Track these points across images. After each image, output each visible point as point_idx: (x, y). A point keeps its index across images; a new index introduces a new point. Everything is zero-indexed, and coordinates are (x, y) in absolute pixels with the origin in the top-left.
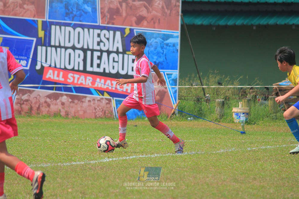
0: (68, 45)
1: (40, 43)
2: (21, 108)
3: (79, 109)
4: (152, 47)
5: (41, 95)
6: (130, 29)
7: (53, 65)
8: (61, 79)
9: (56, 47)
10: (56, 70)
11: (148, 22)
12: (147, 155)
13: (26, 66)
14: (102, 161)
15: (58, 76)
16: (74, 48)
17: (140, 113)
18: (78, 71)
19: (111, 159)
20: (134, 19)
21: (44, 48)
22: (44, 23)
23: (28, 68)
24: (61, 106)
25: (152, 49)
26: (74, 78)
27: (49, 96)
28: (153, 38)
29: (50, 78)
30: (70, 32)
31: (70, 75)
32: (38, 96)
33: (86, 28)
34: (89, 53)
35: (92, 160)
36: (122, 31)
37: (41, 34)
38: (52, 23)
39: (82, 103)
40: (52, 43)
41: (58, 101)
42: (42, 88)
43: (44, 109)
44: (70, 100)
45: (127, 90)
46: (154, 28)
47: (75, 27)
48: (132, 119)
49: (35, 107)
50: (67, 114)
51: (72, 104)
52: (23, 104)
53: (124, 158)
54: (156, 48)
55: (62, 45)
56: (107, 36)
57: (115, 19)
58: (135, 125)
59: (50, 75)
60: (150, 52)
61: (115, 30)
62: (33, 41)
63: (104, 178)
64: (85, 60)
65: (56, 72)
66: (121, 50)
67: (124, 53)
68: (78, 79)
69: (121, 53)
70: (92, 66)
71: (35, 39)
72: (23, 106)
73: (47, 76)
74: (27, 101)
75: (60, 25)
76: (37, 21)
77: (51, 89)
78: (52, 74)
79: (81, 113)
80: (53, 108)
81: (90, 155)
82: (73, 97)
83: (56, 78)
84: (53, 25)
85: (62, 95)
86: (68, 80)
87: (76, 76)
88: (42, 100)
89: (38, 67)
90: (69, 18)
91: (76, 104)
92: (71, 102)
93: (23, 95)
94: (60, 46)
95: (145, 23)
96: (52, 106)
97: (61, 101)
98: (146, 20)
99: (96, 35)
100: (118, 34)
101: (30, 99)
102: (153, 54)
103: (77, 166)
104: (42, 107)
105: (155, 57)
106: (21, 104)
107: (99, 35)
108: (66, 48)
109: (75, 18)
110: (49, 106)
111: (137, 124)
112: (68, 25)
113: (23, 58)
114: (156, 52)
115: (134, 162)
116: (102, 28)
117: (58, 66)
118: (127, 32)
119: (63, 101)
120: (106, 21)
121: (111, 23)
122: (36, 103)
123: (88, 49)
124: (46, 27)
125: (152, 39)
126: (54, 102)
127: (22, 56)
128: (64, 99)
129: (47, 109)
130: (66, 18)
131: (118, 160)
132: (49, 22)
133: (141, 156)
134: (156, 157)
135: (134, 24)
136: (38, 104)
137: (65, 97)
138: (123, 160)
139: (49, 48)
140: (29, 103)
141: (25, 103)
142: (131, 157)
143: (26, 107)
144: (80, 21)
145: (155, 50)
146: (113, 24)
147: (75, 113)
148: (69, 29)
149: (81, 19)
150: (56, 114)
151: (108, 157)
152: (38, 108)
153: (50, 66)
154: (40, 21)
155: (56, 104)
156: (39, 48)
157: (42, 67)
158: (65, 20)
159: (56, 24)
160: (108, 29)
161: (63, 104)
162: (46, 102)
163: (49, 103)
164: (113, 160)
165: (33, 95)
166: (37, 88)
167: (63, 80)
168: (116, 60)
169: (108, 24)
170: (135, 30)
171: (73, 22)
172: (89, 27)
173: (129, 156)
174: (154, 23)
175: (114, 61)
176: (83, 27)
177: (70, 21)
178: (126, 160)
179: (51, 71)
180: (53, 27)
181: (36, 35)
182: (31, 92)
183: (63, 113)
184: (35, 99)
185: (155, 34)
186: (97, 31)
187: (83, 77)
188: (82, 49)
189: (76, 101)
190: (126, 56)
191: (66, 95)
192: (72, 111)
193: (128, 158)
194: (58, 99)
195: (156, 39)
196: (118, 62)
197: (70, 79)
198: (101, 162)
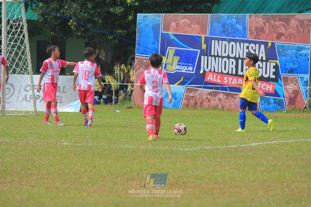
0: (224, 55)
1: (203, 53)
2: (189, 102)
3: (232, 104)
4: (289, 56)
5: (203, 93)
6: (272, 43)
7: (213, 70)
8: (219, 81)
9: (215, 57)
10: (215, 74)
11: (285, 37)
12: (285, 140)
13: (193, 71)
14: (250, 144)
15: (216, 78)
16: (228, 57)
17: (279, 107)
18: (232, 74)
19: (257, 144)
20: (275, 35)
21: (206, 57)
22: (206, 38)
23: (194, 72)
24: (219, 101)
25: (289, 58)
26: (228, 80)
27: (210, 94)
28: (290, 49)
29: (210, 80)
30: (225, 45)
31: (225, 78)
32: (201, 94)
33: (238, 42)
34: (240, 61)
35: (243, 144)
36: (266, 44)
37: (204, 46)
38: (212, 39)
39: (234, 99)
40: (212, 54)
41: (216, 97)
42: (204, 87)
43: (206, 104)
44: (225, 97)
45: (269, 89)
46: (290, 42)
47: (229, 41)
48: (273, 112)
49: (199, 102)
50: (223, 107)
51: (227, 100)
52: (190, 99)
53: (268, 143)
54: (292, 58)
55: (220, 55)
56: (254, 48)
57: (260, 35)
58: (275, 116)
59: (210, 78)
60: (287, 61)
61: (260, 43)
62: (198, 51)
63: (253, 159)
64: (237, 67)
65: (215, 76)
66: (264, 59)
67: (267, 61)
68: (232, 81)
69: (264, 61)
70: (242, 71)
71: (199, 51)
72: (190, 101)
73: (208, 79)
74: (193, 97)
75: (218, 39)
76: (201, 36)
77: (211, 88)
78: (212, 77)
79: (234, 106)
80: (213, 103)
81: (241, 140)
82: (227, 95)
83: (215, 80)
84: (213, 40)
85: (219, 93)
86: (224, 82)
87: (230, 79)
88: (204, 97)
89: (201, 72)
90: (225, 35)
91: (230, 100)
92: (226, 98)
93: (190, 93)
94: (218, 56)
95: (283, 38)
96: (211, 101)
97: (218, 97)
98: (284, 36)
99: (245, 48)
100: (263, 46)
101: (195, 96)
102: (289, 62)
103: (231, 148)
104: (204, 102)
105: (291, 64)
106: (188, 100)
107: (248, 48)
108: (223, 57)
109: (229, 35)
110: (209, 101)
111: (277, 116)
112: (225, 40)
113: (190, 64)
114: (292, 60)
115: (275, 146)
116: (250, 42)
117: (216, 71)
118: (270, 45)
119: (220, 97)
120: (253, 37)
121: (257, 38)
122: (199, 99)
123: (239, 58)
124: (208, 41)
125: (289, 51)
126: (214, 98)
127: (190, 63)
128: (221, 96)
129: (208, 104)
130: (223, 34)
131: (262, 144)
132: (210, 37)
133: (281, 141)
134: (292, 142)
135: (275, 39)
136: (201, 100)
137: (221, 94)
138: (267, 144)
139: (210, 58)
140: (194, 99)
141: (191, 98)
142: (273, 142)
143: (192, 102)
144: (234, 37)
145: (291, 59)
146: (259, 39)
147: (229, 106)
148: (224, 42)
149: (234, 35)
150: (215, 107)
151: (255, 142)
152: (201, 103)
153: (210, 71)
154: (203, 36)
155: (215, 100)
156: (202, 57)
157: (204, 71)
158: (222, 36)
159: (215, 39)
160: (255, 43)
161: (220, 100)
162: (207, 98)
163: (209, 99)
164: (259, 144)
165: (197, 93)
166: (200, 87)
167: (220, 81)
168: (261, 66)
169: (254, 39)
170: (275, 44)
171: (228, 38)
172: (240, 41)
173: (271, 141)
174: (291, 38)
175: (259, 67)
176: (235, 41)
177: (226, 37)
178: (269, 144)
179: (211, 75)
180: (213, 41)
181: (200, 47)
182: (196, 90)
183: (220, 107)
184: (199, 95)
185: (291, 47)
186: (246, 45)
187: (235, 79)
188: (235, 58)
189: (230, 98)
190: (268, 63)
191: (222, 93)
192: (227, 105)
193: (270, 142)
194: (216, 96)
195: (292, 50)
196: (262, 68)
197: (225, 81)
198: (250, 146)
